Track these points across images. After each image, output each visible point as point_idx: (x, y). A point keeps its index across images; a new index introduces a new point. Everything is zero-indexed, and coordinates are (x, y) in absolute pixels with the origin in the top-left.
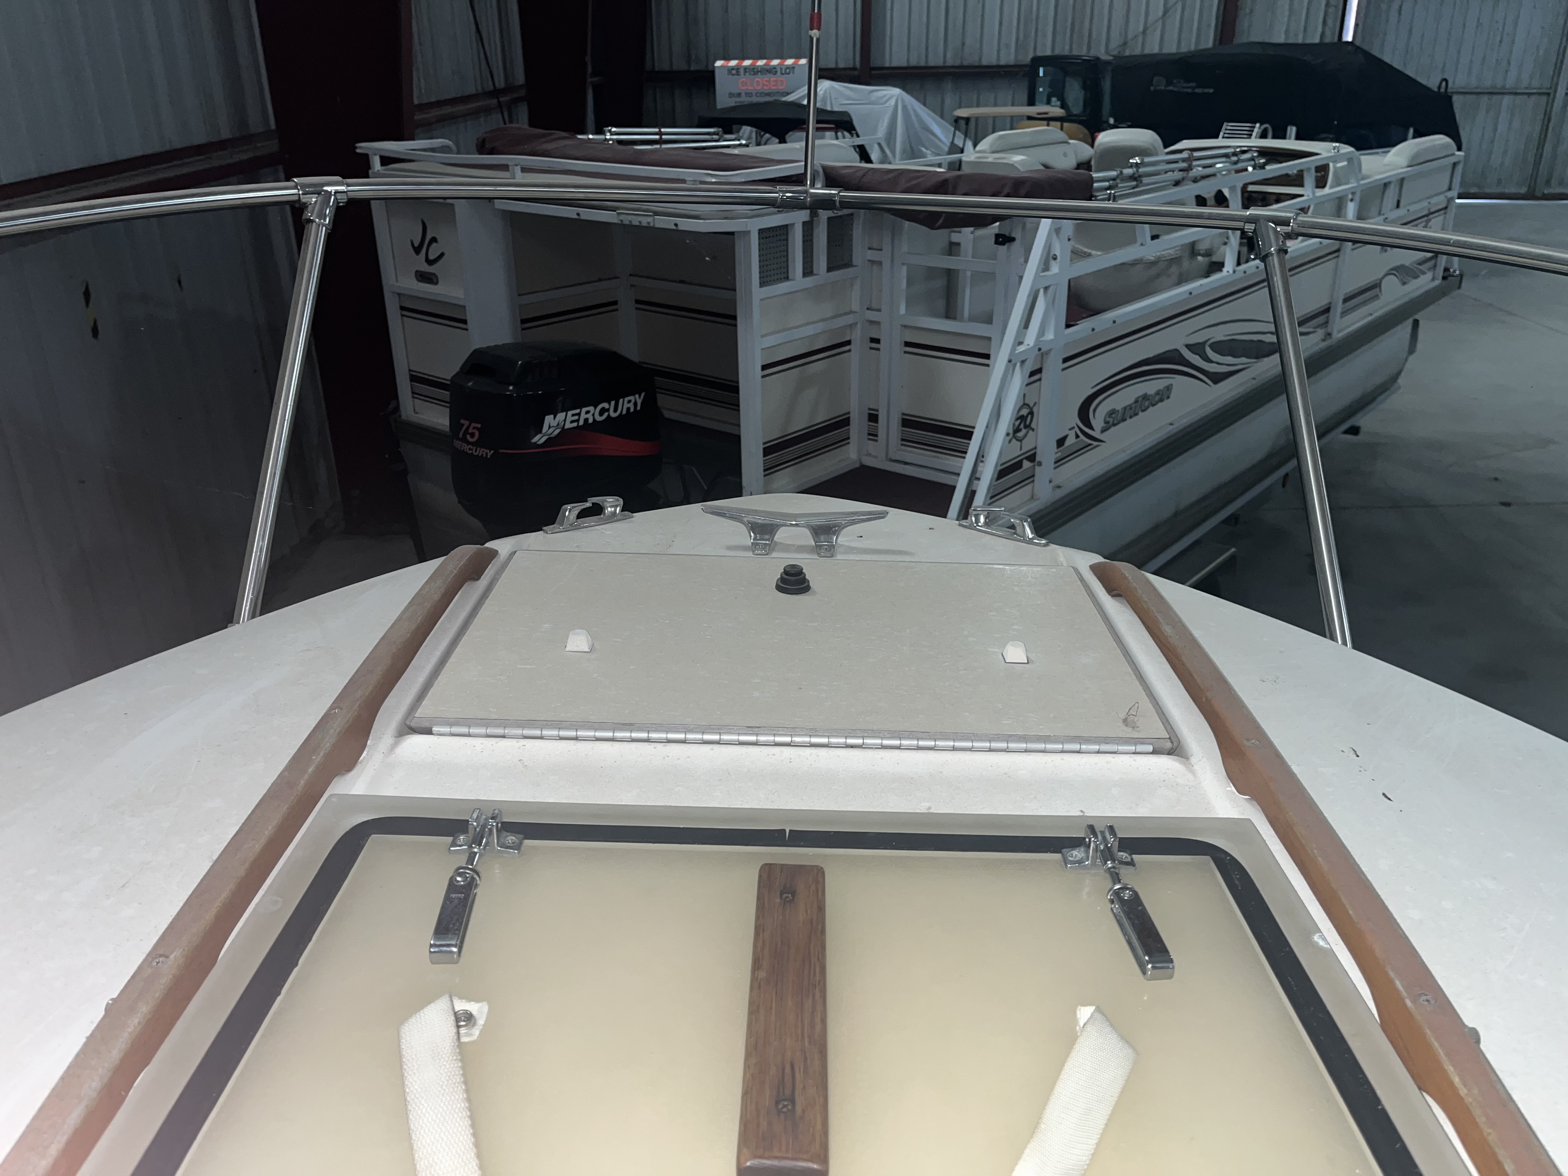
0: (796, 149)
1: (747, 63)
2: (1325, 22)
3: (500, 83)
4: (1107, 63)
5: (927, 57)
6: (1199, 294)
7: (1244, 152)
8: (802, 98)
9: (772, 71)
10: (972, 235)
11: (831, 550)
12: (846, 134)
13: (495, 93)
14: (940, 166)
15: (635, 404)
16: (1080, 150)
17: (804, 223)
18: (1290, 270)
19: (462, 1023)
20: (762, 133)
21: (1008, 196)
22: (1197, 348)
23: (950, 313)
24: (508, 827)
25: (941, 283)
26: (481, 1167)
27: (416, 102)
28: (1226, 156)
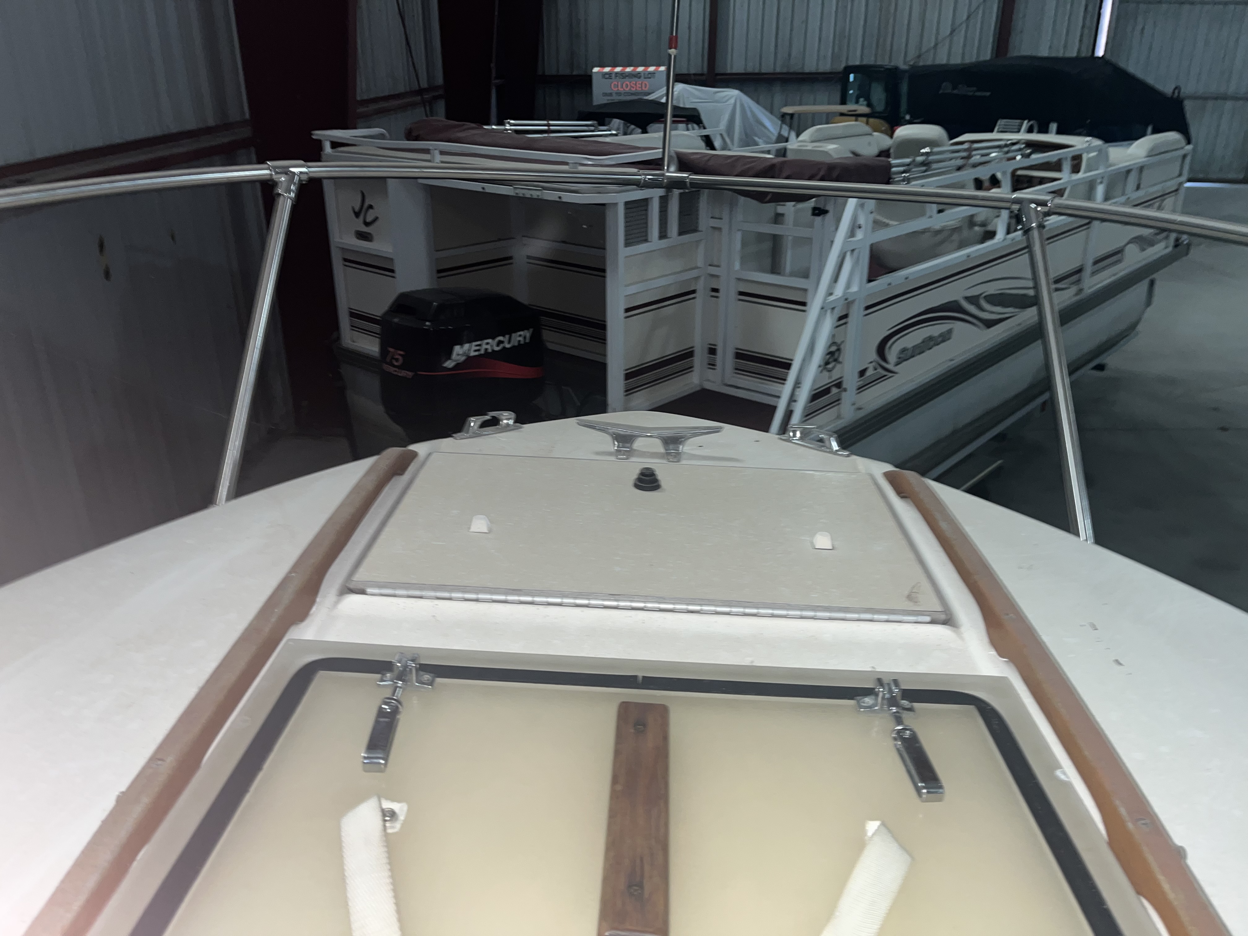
0: (656, 138)
1: (618, 69)
2: (1081, 41)
3: (424, 84)
4: (905, 71)
5: (760, 64)
6: (976, 257)
7: (1013, 144)
8: (662, 97)
9: (637, 75)
10: (793, 208)
11: (677, 457)
12: (695, 126)
13: (420, 92)
14: (768, 152)
15: (525, 338)
16: (881, 141)
17: (661, 197)
18: (1048, 239)
19: (387, 818)
20: (629, 125)
21: (822, 179)
22: (973, 300)
23: (775, 268)
24: (424, 668)
25: (767, 245)
26: (402, 928)
27: (358, 98)
28: (999, 147)
